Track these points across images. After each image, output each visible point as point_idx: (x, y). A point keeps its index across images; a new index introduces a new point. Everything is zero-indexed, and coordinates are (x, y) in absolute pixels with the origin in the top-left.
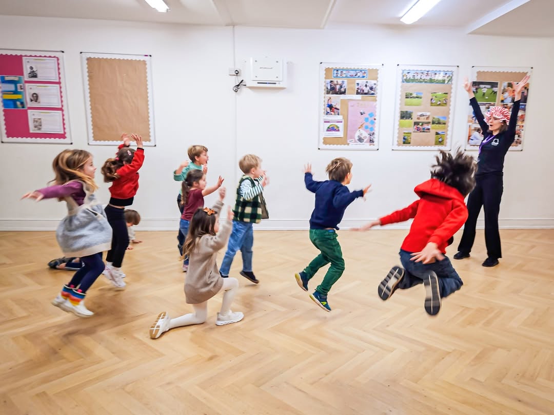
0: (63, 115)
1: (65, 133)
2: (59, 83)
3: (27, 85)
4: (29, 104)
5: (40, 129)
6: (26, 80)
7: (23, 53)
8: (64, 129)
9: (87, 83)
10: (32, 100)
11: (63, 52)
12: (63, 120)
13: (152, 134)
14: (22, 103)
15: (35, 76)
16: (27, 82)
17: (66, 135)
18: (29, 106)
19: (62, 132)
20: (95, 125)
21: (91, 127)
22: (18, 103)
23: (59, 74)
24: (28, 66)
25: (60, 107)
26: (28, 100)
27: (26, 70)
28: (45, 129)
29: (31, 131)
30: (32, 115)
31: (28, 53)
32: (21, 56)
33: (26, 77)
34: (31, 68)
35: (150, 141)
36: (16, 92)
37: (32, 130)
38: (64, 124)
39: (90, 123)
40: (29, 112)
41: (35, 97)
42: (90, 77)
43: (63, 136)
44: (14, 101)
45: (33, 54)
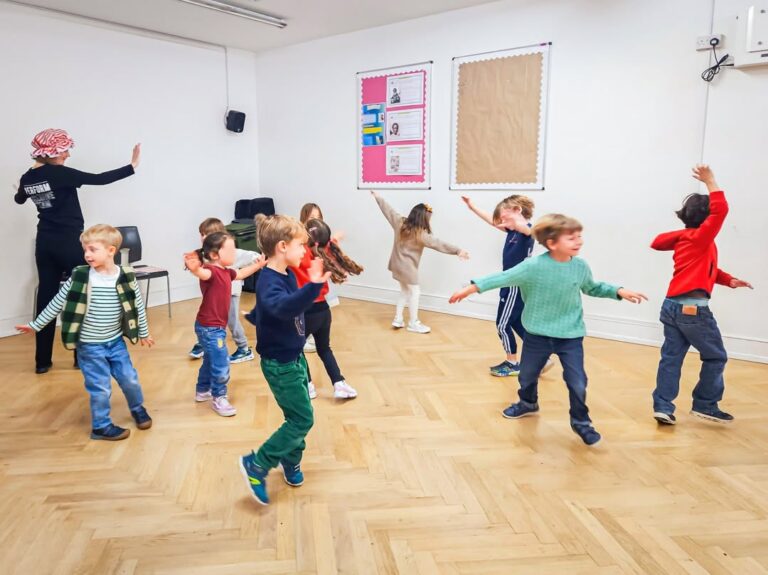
0: (424, 149)
1: (423, 174)
2: (423, 106)
3: (388, 113)
4: (389, 138)
5: (396, 170)
6: (388, 106)
7: (388, 73)
8: (423, 168)
9: (456, 100)
10: (391, 133)
11: (432, 62)
12: (424, 156)
13: (539, 171)
14: (381, 138)
15: (398, 101)
16: (389, 110)
17: (425, 177)
18: (388, 141)
19: (421, 174)
20: (461, 161)
21: (455, 164)
22: (378, 138)
23: (425, 93)
24: (392, 89)
25: (421, 139)
26: (388, 133)
27: (390, 94)
28: (403, 170)
29: (388, 174)
30: (391, 152)
31: (393, 72)
32: (386, 76)
33: (388, 104)
34: (395, 90)
35: (535, 181)
36: (376, 125)
37: (389, 172)
38: (423, 162)
39: (455, 158)
40: (388, 147)
41: (396, 128)
42: (461, 92)
43: (420, 179)
44: (373, 136)
45: (398, 71)
